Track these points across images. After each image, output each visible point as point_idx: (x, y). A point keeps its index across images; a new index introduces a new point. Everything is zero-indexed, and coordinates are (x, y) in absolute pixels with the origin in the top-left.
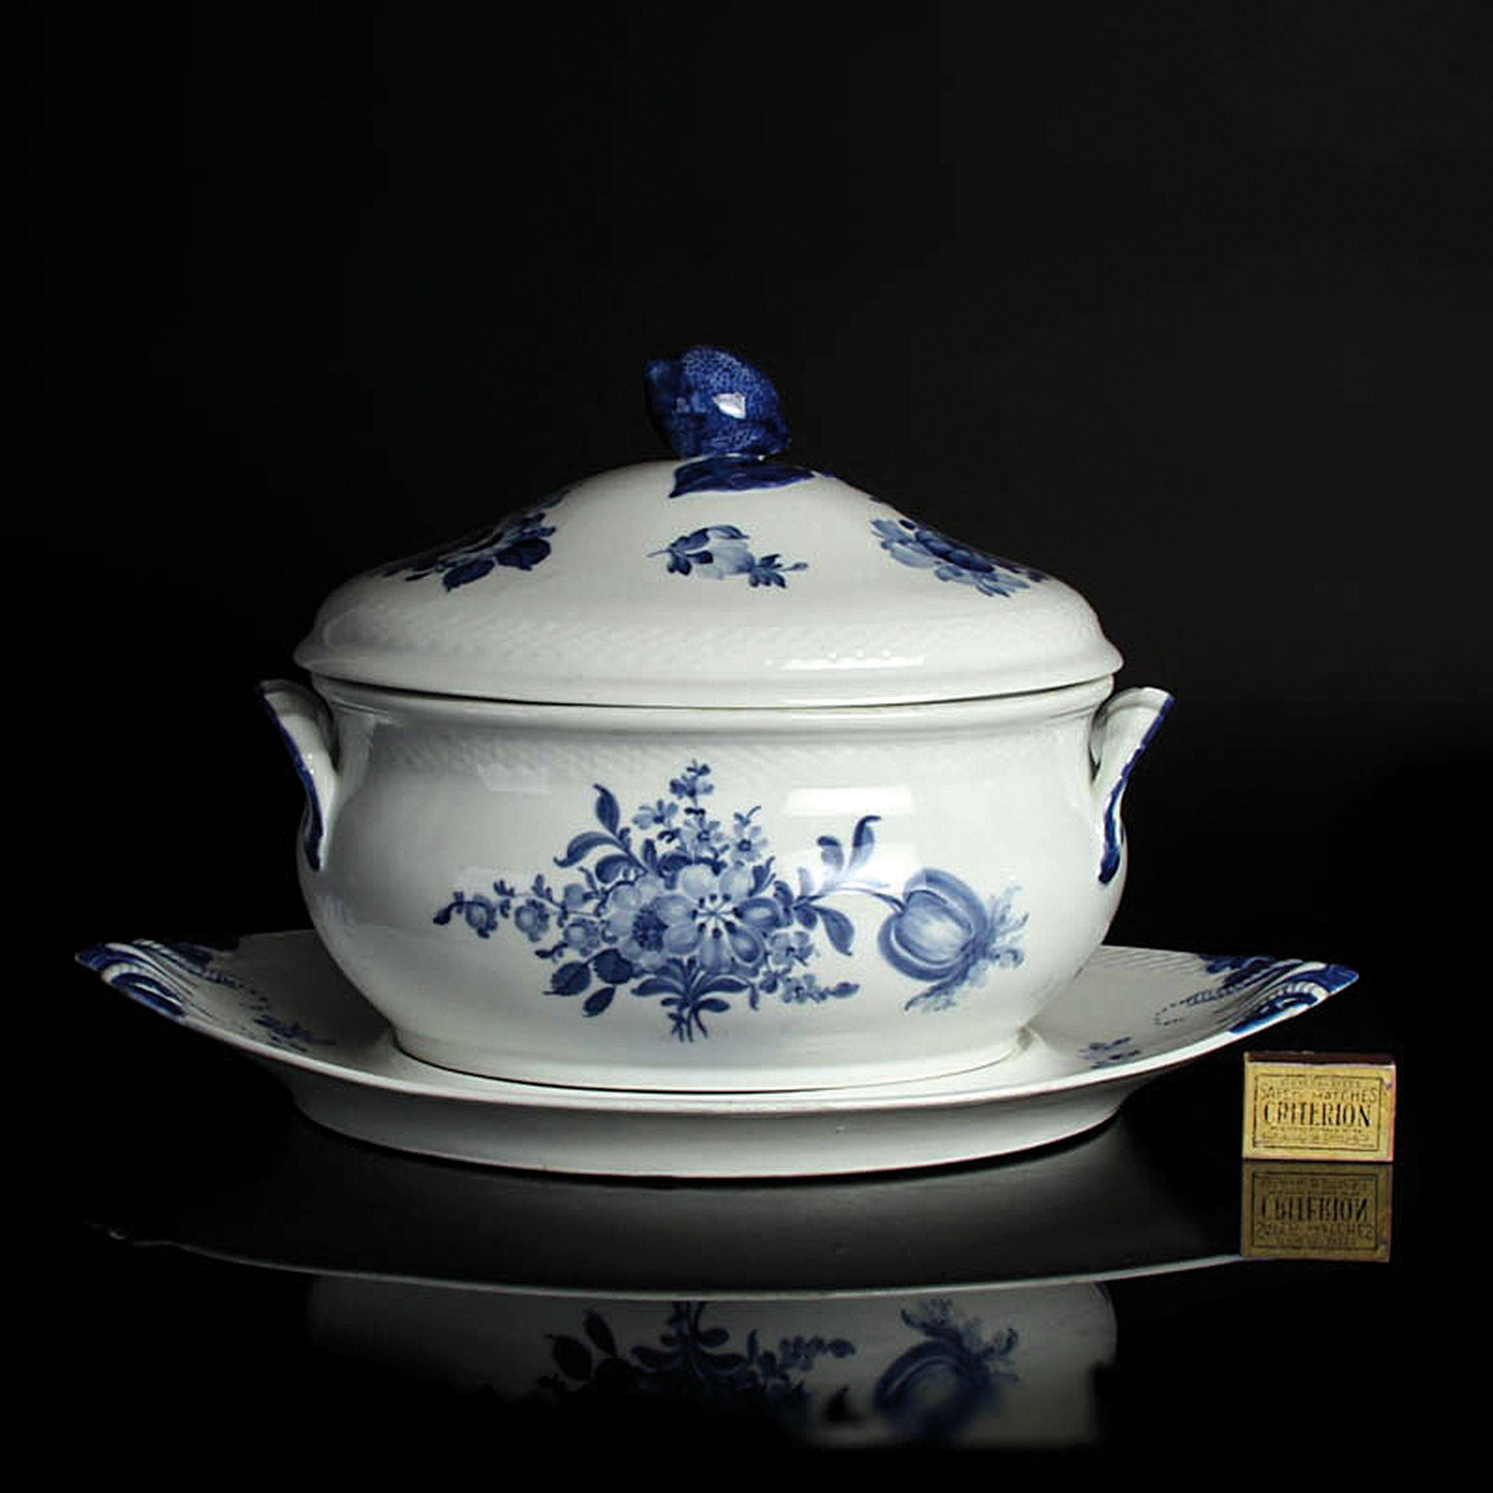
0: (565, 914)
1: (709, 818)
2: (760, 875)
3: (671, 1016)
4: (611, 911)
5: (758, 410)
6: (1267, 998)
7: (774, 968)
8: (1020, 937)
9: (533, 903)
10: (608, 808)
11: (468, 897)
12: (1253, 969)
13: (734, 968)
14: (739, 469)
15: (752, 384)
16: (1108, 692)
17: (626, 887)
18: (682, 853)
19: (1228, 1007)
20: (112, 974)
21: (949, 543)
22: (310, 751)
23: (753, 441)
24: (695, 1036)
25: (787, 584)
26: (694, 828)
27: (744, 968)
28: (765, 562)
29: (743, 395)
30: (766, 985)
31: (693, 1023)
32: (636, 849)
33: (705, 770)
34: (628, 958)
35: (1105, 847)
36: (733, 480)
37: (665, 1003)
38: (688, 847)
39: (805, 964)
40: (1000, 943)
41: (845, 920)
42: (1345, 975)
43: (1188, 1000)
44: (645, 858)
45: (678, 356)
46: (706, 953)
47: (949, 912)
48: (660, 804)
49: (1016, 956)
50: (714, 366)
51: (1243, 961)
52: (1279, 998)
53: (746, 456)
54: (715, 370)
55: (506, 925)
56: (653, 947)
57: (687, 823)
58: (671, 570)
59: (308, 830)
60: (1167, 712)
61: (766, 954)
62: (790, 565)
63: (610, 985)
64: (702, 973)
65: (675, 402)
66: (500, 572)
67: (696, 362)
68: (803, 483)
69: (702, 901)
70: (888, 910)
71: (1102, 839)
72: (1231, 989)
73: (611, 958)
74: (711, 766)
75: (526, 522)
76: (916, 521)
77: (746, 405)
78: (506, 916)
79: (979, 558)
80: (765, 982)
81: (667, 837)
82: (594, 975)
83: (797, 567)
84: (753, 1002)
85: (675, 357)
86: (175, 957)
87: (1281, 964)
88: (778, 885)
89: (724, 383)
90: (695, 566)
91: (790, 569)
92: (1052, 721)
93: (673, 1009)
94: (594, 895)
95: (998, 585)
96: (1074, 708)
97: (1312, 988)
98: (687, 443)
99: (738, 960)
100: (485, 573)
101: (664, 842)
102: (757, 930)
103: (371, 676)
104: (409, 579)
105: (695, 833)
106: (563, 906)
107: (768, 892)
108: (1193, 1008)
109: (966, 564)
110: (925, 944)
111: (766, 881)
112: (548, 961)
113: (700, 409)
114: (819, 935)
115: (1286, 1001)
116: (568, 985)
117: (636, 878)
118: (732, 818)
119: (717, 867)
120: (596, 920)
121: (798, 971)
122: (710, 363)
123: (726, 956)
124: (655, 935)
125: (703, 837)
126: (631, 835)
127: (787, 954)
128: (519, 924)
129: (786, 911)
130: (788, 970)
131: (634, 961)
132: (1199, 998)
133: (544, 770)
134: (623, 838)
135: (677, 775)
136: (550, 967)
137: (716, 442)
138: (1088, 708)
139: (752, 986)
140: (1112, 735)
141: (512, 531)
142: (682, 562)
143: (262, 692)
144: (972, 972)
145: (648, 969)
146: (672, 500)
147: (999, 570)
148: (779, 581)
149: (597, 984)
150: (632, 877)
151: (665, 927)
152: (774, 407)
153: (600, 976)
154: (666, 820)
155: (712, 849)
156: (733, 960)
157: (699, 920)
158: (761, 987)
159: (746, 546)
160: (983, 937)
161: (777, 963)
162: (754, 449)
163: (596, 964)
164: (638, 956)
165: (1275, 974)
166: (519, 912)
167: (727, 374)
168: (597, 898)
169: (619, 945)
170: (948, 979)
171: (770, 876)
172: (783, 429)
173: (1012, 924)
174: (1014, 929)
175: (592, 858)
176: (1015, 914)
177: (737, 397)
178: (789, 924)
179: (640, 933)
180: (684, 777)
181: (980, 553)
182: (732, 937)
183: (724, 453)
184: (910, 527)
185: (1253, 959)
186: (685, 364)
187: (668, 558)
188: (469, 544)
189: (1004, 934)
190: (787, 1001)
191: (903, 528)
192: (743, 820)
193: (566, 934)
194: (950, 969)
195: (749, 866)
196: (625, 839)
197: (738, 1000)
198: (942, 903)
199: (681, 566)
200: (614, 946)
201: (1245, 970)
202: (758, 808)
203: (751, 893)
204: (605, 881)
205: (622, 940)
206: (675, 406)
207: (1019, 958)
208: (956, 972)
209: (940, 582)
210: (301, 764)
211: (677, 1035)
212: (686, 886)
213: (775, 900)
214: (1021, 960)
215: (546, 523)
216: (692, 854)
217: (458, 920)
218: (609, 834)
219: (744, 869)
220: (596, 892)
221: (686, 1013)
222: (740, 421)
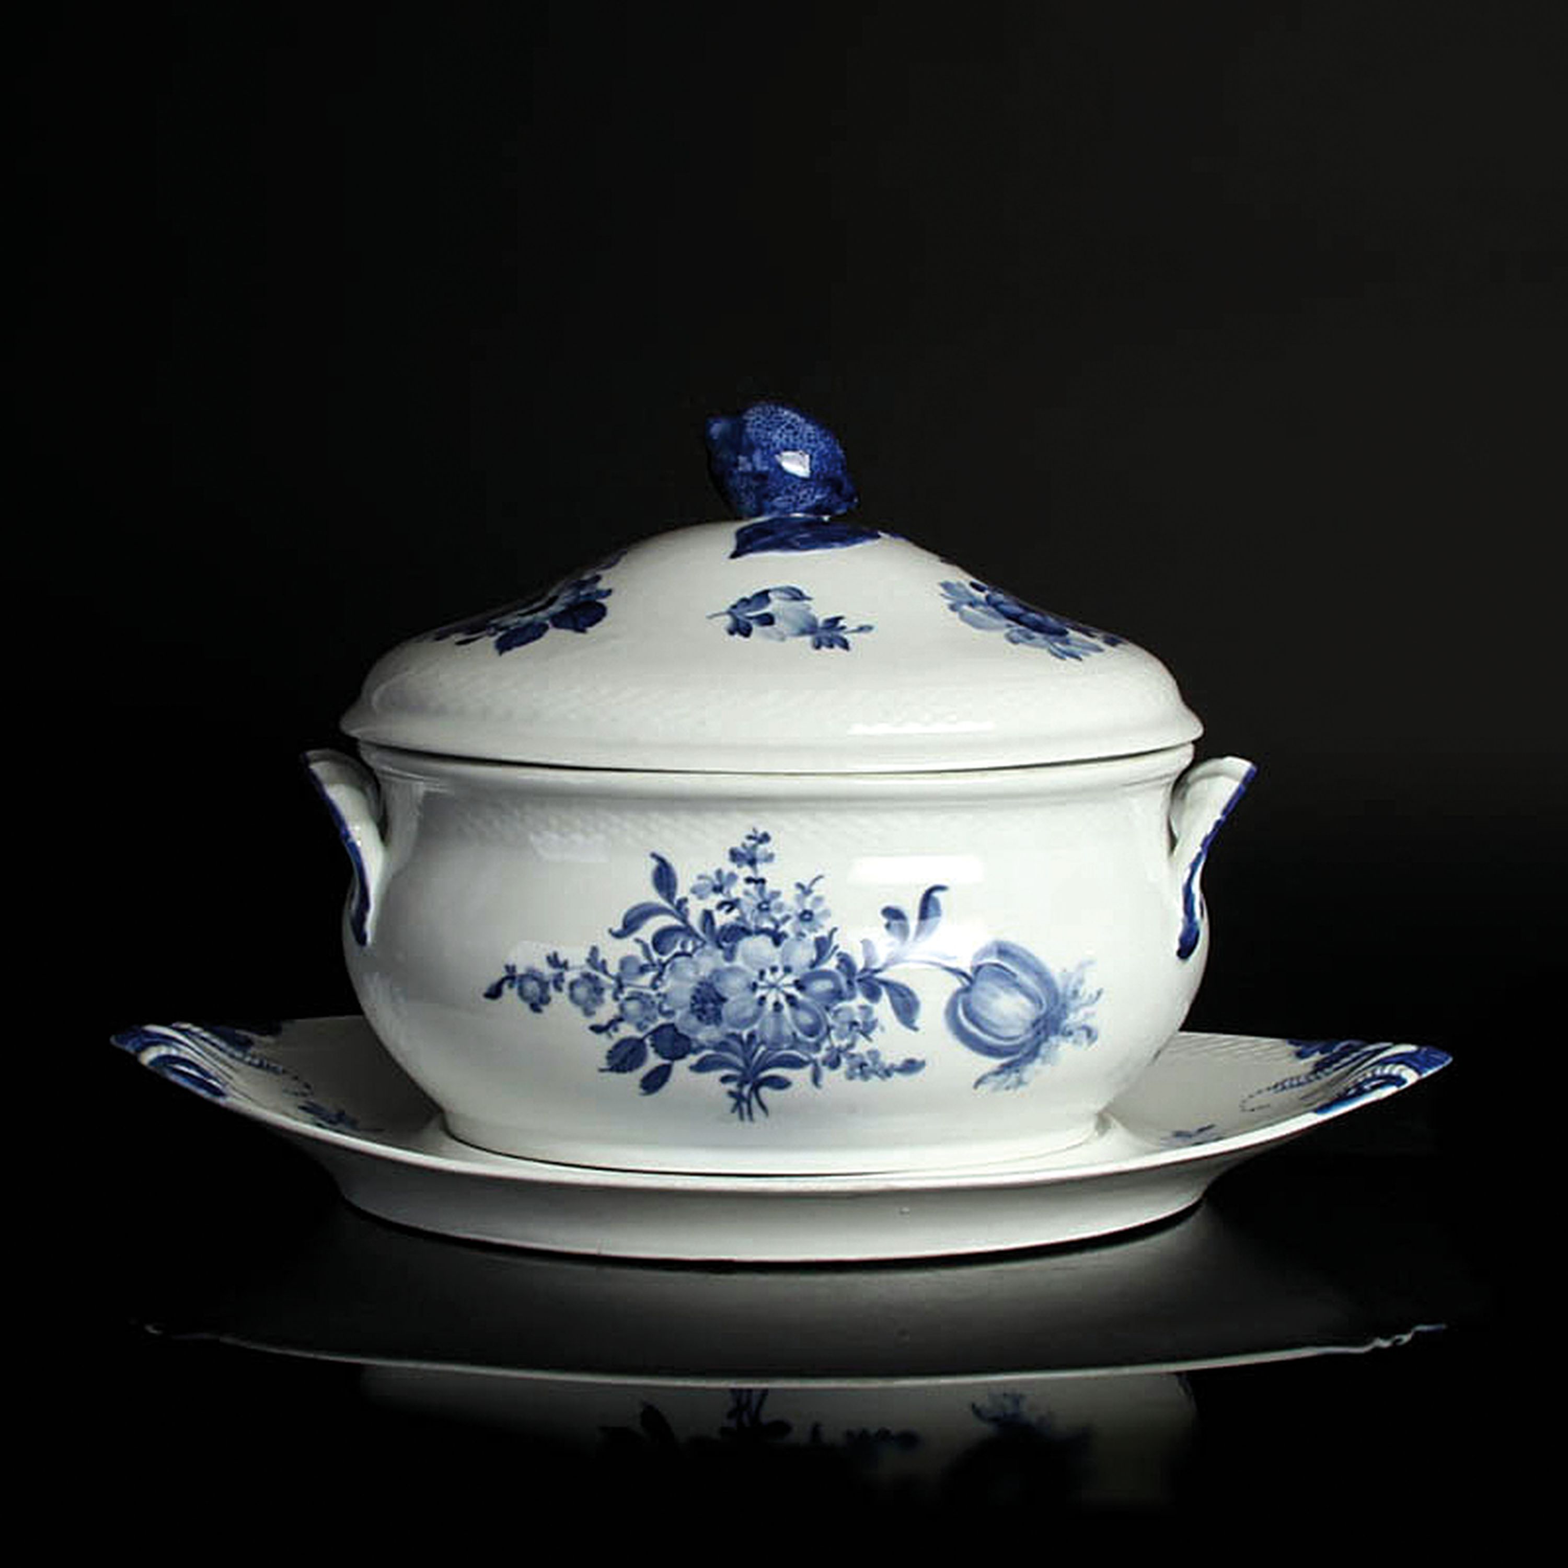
0: (620, 987)
1: (770, 887)
2: (822, 946)
3: (731, 1094)
4: (669, 984)
5: (822, 469)
6: (1356, 1080)
7: (837, 1043)
8: (1093, 1014)
9: (587, 976)
10: (664, 876)
11: (520, 971)
12: (1344, 1053)
13: (796, 1043)
14: (801, 530)
15: (816, 441)
16: (1187, 761)
17: (683, 959)
18: (741, 924)
19: (1316, 1091)
20: (149, 1056)
21: (1020, 606)
22: (357, 820)
23: (818, 501)
24: (755, 1115)
25: (851, 645)
26: (754, 898)
27: (807, 1043)
28: (830, 624)
29: (807, 453)
30: (830, 1060)
31: (754, 1101)
32: (694, 920)
33: (765, 838)
34: (685, 1032)
35: (1184, 921)
36: (798, 540)
37: (725, 1080)
38: (748, 918)
39: (870, 1040)
40: (1073, 1019)
41: (910, 993)
42: (1437, 1057)
43: (1276, 1086)
44: (704, 931)
45: (740, 412)
46: (766, 1027)
47: (1019, 986)
48: (719, 873)
49: (1090, 1033)
50: (775, 423)
51: (1334, 1047)
52: (1368, 1081)
53: (810, 516)
54: (778, 426)
55: (560, 999)
56: (711, 1020)
57: (746, 893)
58: (731, 633)
59: (354, 905)
60: (1249, 782)
61: (829, 1028)
62: (854, 627)
63: (666, 1062)
64: (762, 1049)
65: (738, 460)
66: (553, 634)
67: (758, 419)
68: (869, 544)
69: (762, 973)
70: (956, 984)
71: (1180, 914)
72: (1319, 1074)
73: (669, 1033)
74: (770, 834)
75: (582, 585)
76: (986, 583)
77: (810, 464)
78: (559, 989)
79: (1051, 621)
80: (829, 1057)
81: (727, 907)
82: (651, 1051)
83: (861, 629)
84: (816, 1079)
85: (736, 414)
86: (215, 1041)
87: (1371, 1048)
88: (841, 957)
89: (787, 440)
90: (756, 629)
91: (854, 631)
92: (1128, 789)
93: (732, 1086)
94: (650, 968)
95: (1071, 648)
96: (1152, 776)
97: (1401, 1070)
98: (749, 503)
99: (800, 1035)
100: (540, 636)
101: (723, 912)
102: (819, 1004)
103: (421, 743)
104: (460, 643)
105: (755, 903)
106: (618, 979)
107: (831, 964)
108: (1281, 1094)
109: (1038, 627)
110: (995, 1019)
111: (830, 951)
112: (603, 1037)
113: (763, 467)
114: (883, 1008)
115: (1374, 1083)
116: (623, 1061)
117: (694, 950)
118: (793, 887)
119: (777, 938)
120: (653, 993)
121: (862, 1047)
122: (773, 419)
123: (787, 1031)
124: (713, 1009)
125: (763, 907)
126: (689, 905)
127: (851, 1029)
128: (572, 997)
129: (850, 983)
130: (851, 1046)
131: (691, 1036)
132: (1287, 1084)
133: (600, 838)
134: (680, 908)
135: (737, 843)
136: (605, 1043)
137: (780, 501)
138: (1167, 776)
139: (815, 1062)
140: (1192, 806)
141: (565, 594)
142: (742, 625)
143: (307, 762)
144: (1043, 1050)
145: (707, 1044)
146: (734, 561)
147: (1072, 634)
148: (843, 643)
149: (653, 1061)
150: (689, 948)
151: (724, 1000)
152: (839, 465)
153: (657, 1051)
154: (725, 891)
155: (773, 920)
156: (794, 1034)
157: (759, 993)
158: (824, 1063)
159: (809, 608)
160: (1054, 1013)
161: (841, 1037)
162: (818, 509)
163: (651, 1040)
164: (695, 1031)
165: (1364, 1058)
166: (572, 985)
167: (791, 431)
168: (654, 970)
169: (676, 1019)
170: (1018, 1056)
171: (832, 947)
172: (847, 487)
173: (1086, 998)
174: (1086, 1004)
175: (649, 929)
176: (1088, 989)
177: (801, 454)
178: (852, 997)
179: (697, 1007)
180: (744, 846)
181: (1052, 616)
182: (793, 1009)
183: (789, 513)
184: (981, 589)
185: (1343, 1044)
186: (746, 421)
187: (728, 620)
188: (524, 607)
189: (1076, 1010)
190: (851, 1077)
191: (973, 591)
192: (805, 890)
193: (622, 1008)
194: (1023, 1045)
195: (811, 937)
196: (683, 910)
197: (800, 1077)
198: (1011, 977)
199: (741, 629)
200: (671, 1021)
201: (1334, 1054)
202: (820, 877)
203: (813, 964)
204: (662, 953)
205: (679, 1014)
206: (736, 464)
207: (1094, 1034)
208: (1025, 1051)
209: (1011, 645)
210: (347, 836)
211: (737, 1114)
212: (745, 957)
213: (837, 972)
214: (1095, 1039)
215: (602, 585)
216: (752, 926)
217: (510, 994)
218: (667, 905)
219: (805, 940)
220: (654, 965)
221: (746, 1090)
222: (804, 480)
